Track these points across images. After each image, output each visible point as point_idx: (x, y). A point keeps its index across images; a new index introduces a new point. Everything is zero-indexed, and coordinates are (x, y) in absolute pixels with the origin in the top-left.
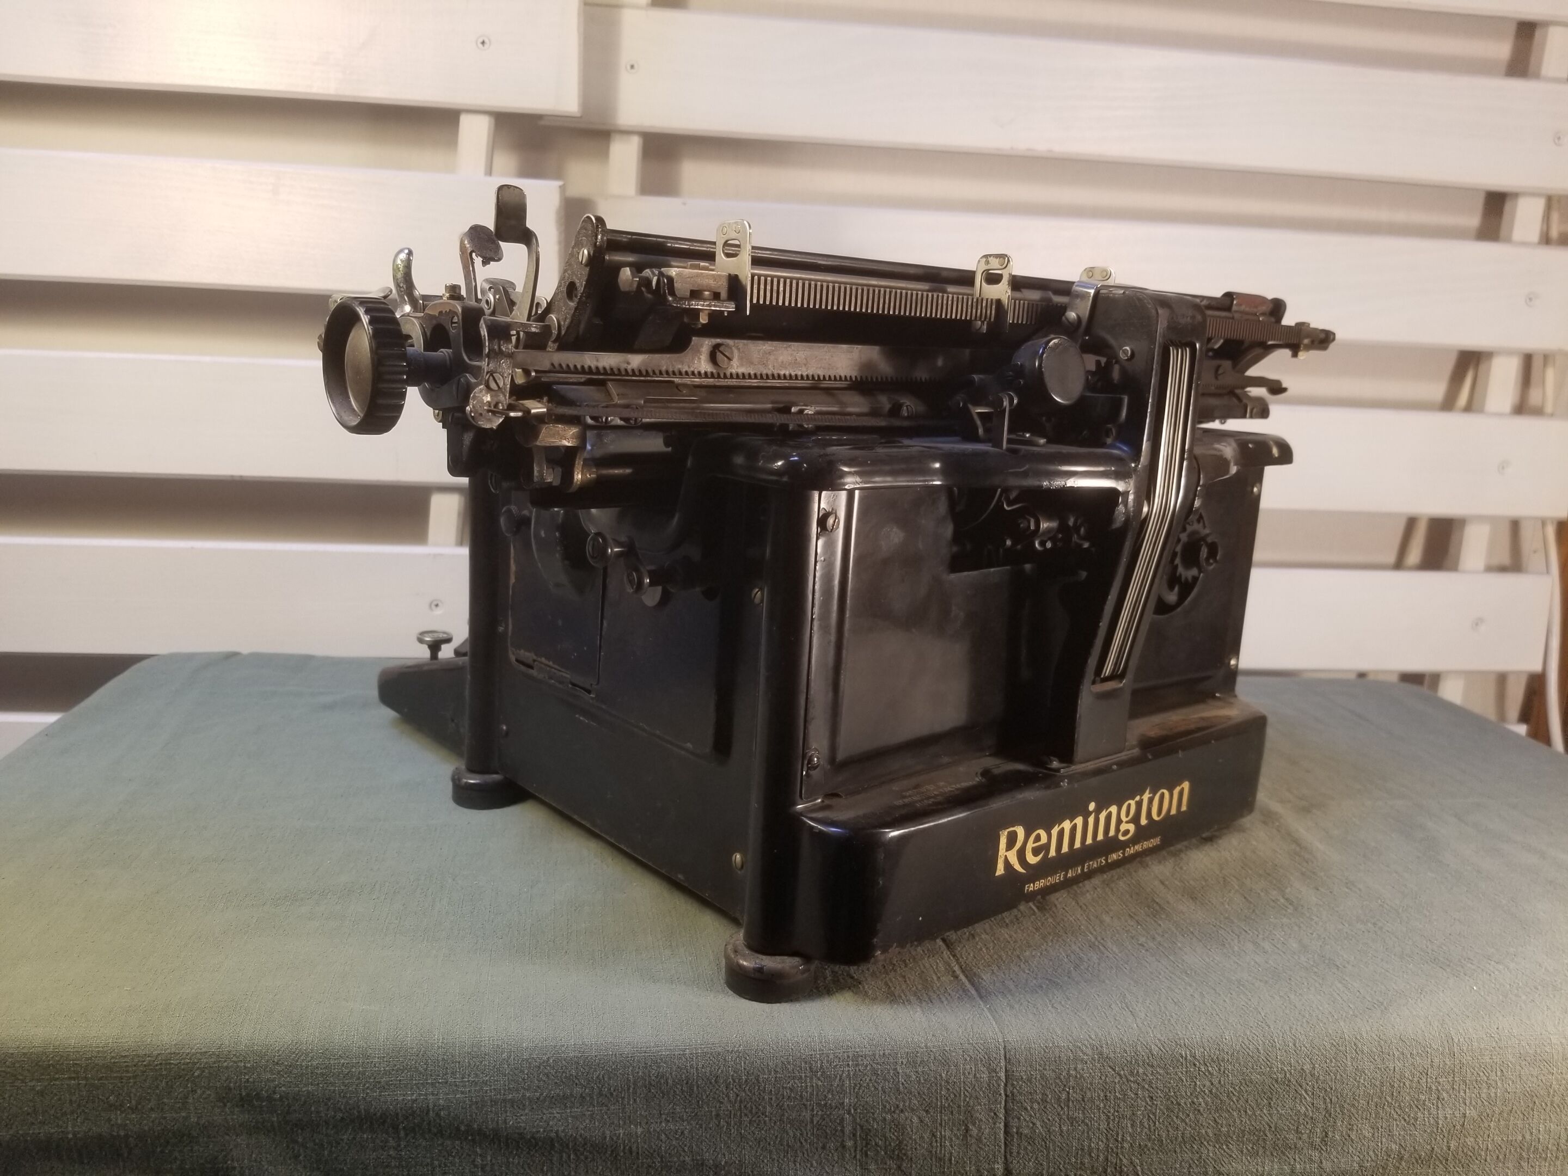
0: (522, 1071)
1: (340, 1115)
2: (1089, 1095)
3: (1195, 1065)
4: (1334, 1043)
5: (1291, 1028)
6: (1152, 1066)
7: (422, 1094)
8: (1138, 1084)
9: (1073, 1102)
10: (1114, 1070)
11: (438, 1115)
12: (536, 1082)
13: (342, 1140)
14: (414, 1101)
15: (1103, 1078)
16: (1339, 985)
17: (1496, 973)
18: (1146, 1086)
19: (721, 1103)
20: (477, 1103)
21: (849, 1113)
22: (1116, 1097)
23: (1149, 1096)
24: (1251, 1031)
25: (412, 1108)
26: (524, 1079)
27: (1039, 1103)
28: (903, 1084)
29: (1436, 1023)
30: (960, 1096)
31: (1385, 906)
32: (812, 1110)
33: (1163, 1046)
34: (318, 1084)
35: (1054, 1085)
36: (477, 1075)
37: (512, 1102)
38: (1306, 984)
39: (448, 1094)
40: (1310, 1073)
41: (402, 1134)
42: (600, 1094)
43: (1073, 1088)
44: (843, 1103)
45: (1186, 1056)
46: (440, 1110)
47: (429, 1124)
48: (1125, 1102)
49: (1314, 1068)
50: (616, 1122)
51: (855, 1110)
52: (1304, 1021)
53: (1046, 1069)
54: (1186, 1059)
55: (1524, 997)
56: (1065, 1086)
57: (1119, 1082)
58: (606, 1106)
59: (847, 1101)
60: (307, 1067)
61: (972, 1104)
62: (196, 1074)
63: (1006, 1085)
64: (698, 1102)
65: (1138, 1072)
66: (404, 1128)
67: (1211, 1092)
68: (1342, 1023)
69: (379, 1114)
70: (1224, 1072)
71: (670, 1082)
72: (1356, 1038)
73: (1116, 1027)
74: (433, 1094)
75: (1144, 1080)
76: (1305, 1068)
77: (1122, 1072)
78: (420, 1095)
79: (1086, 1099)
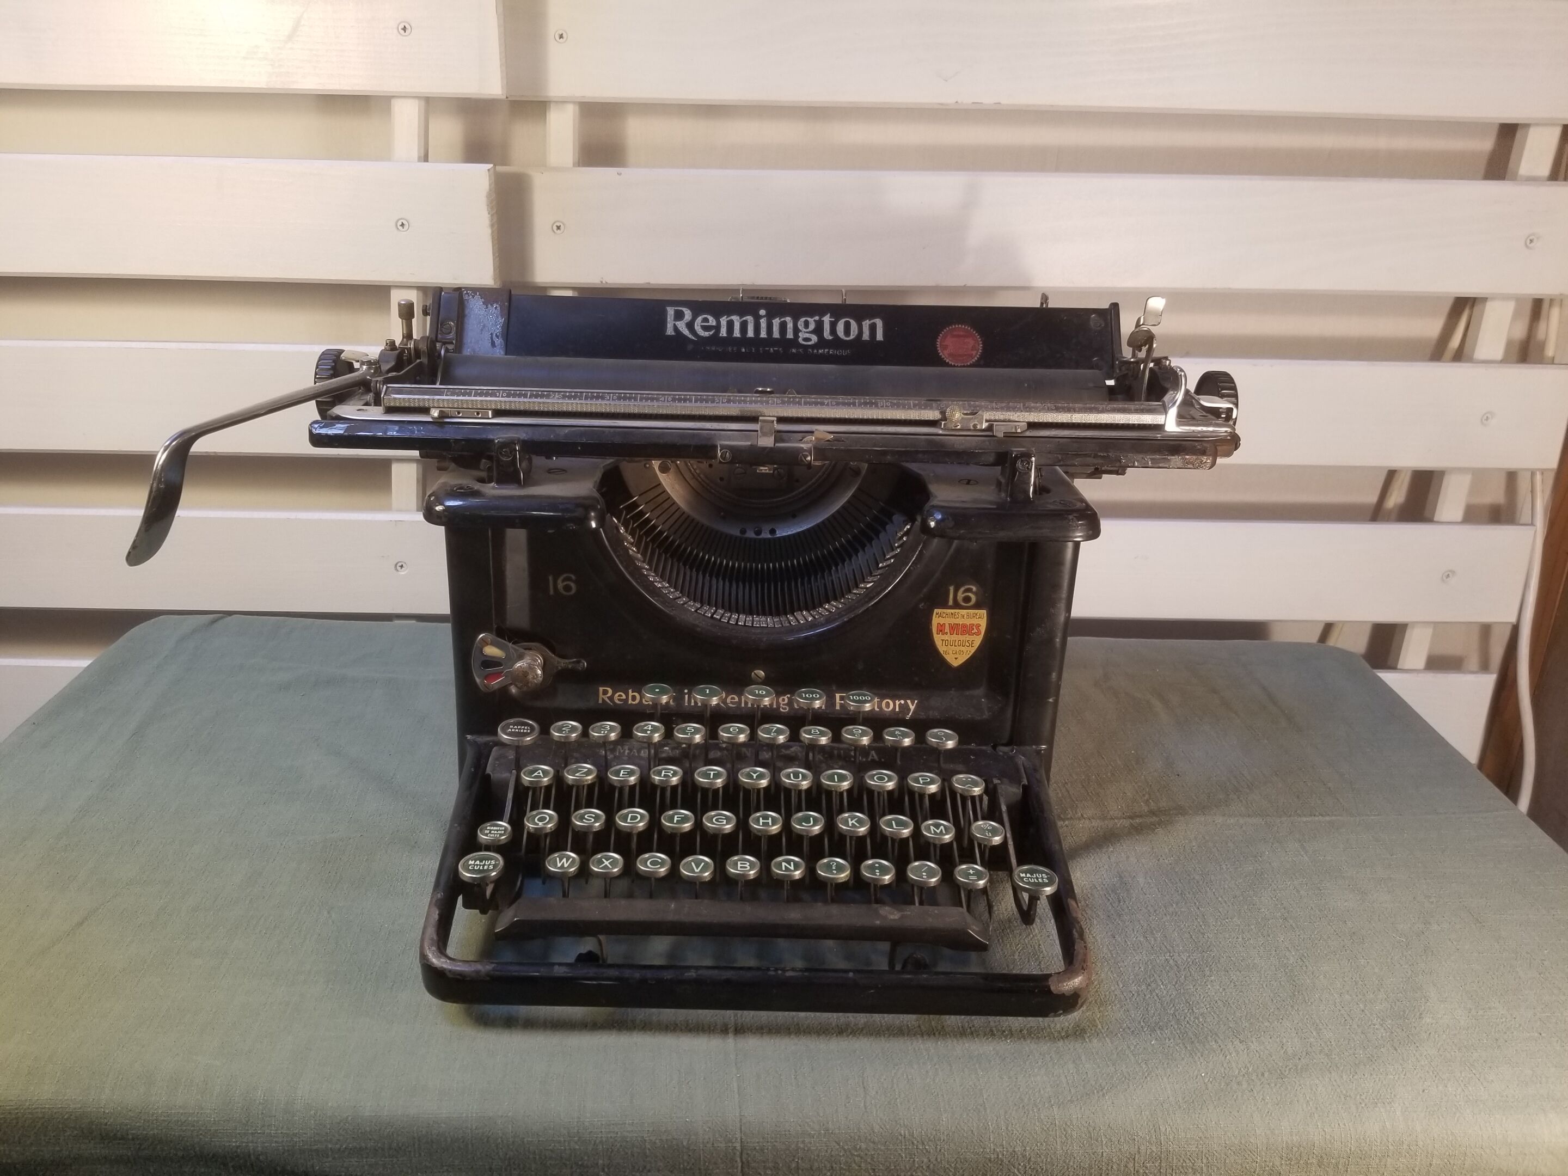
0: (325, 1126)
1: (180, 1154)
2: (816, 1165)
3: (913, 1143)
4: (1045, 1129)
5: (1006, 1112)
6: (874, 1143)
7: (244, 1142)
8: (861, 1158)
9: (802, 1170)
10: (839, 1144)
11: (258, 1159)
12: (337, 1136)
13: (185, 1172)
14: (238, 1147)
15: (829, 1151)
16: (1071, 1066)
17: (1234, 1054)
18: (869, 1160)
19: (493, 1159)
20: (288, 1151)
21: (603, 1170)
22: (841, 1169)
23: (872, 1169)
24: (968, 1115)
25: (236, 1152)
26: (327, 1133)
27: (772, 1170)
28: (649, 1149)
29: (1147, 1113)
30: (700, 1161)
31: (1171, 962)
32: (572, 1167)
33: (885, 1126)
34: (162, 1130)
35: (784, 1156)
36: (288, 1129)
37: (317, 1151)
38: (1040, 1063)
39: (264, 1143)
40: (1022, 1154)
41: (231, 1170)
42: (390, 1148)
43: (802, 1158)
44: (597, 1164)
45: (905, 1135)
46: (259, 1155)
47: (252, 1165)
48: (849, 1172)
49: (1024, 1150)
50: (405, 1170)
51: (608, 1169)
52: (1021, 1106)
53: (777, 1142)
54: (905, 1137)
55: (1245, 1085)
56: (794, 1156)
57: (843, 1155)
58: (397, 1157)
59: (601, 1162)
60: (153, 1115)
61: (711, 1168)
62: (65, 1117)
63: (741, 1154)
64: (473, 1158)
65: (860, 1148)
66: (233, 1166)
67: (928, 1167)
68: (1055, 1109)
69: (211, 1155)
70: (940, 1150)
71: (449, 1140)
72: (1066, 1124)
73: (845, 1105)
74: (252, 1142)
75: (866, 1154)
76: (1016, 1150)
77: (846, 1147)
78: (243, 1142)
79: (814, 1168)
